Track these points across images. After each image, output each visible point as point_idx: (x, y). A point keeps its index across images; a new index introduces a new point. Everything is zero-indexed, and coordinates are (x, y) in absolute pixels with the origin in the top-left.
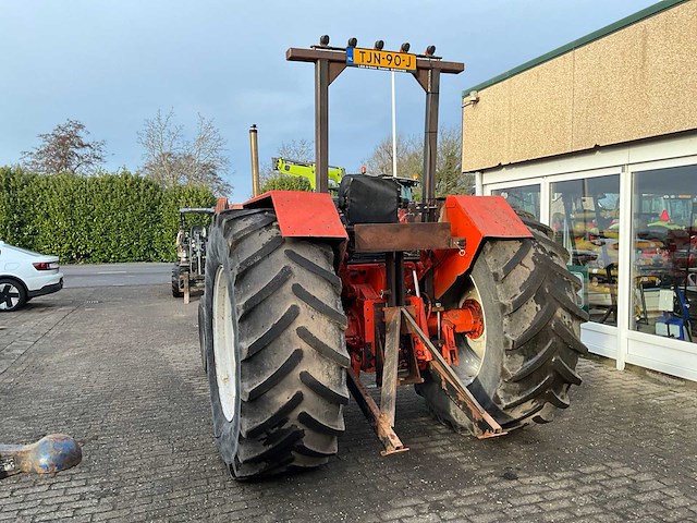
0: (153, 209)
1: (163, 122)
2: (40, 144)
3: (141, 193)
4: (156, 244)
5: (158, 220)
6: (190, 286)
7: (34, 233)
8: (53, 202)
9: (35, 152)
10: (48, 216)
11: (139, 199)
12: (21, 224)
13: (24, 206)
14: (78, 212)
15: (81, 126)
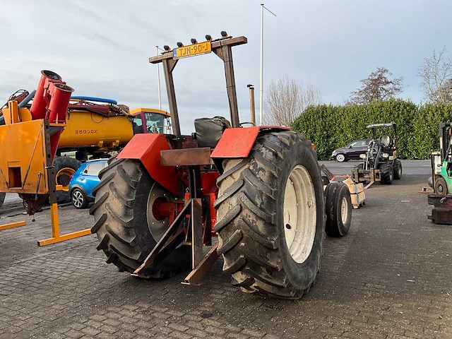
0: (408, 122)
1: (437, 58)
2: (362, 86)
3: (400, 112)
4: (410, 147)
5: (412, 129)
6: (359, 177)
7: (335, 142)
8: (345, 123)
9: (358, 91)
10: (342, 131)
11: (399, 116)
12: (328, 137)
13: (330, 127)
14: (360, 128)
15: (386, 71)
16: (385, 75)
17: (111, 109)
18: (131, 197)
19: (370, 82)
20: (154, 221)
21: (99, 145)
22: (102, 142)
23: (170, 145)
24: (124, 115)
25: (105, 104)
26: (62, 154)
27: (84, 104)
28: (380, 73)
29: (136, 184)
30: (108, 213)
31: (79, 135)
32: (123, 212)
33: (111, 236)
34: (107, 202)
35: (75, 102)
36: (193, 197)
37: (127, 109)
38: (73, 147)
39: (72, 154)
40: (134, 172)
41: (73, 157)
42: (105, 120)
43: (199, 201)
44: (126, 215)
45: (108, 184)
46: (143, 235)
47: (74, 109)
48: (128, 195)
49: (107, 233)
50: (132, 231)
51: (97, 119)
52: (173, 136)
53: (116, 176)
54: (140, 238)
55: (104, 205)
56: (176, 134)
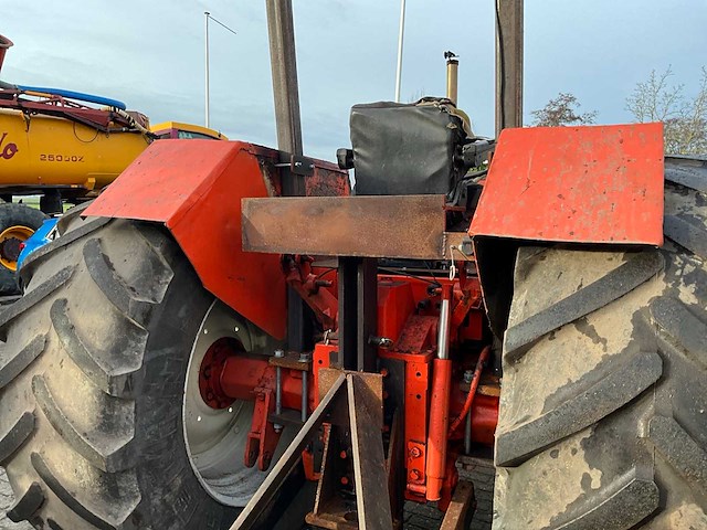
15: (572, 99)
16: (571, 106)
17: (115, 118)
18: (128, 361)
19: (547, 115)
20: (204, 412)
21: (86, 186)
22: (92, 180)
23: (268, 182)
24: (139, 132)
25: (103, 107)
26: (16, 199)
27: (59, 104)
28: (563, 102)
29: (147, 314)
30: (42, 415)
31: (48, 164)
32: (96, 414)
33: (51, 494)
34: (38, 371)
35: (43, 99)
36: (350, 364)
37: (144, 122)
38: (35, 186)
39: (33, 201)
40: (144, 269)
41: (33, 206)
42: (101, 138)
43: (375, 383)
44: (108, 425)
45: (49, 304)
46: (167, 489)
47: (38, 111)
48: (118, 352)
49: (38, 480)
50: (131, 483)
51: (85, 135)
52: (278, 156)
53: (78, 279)
54: (156, 501)
55: (27, 380)
56: (287, 149)
